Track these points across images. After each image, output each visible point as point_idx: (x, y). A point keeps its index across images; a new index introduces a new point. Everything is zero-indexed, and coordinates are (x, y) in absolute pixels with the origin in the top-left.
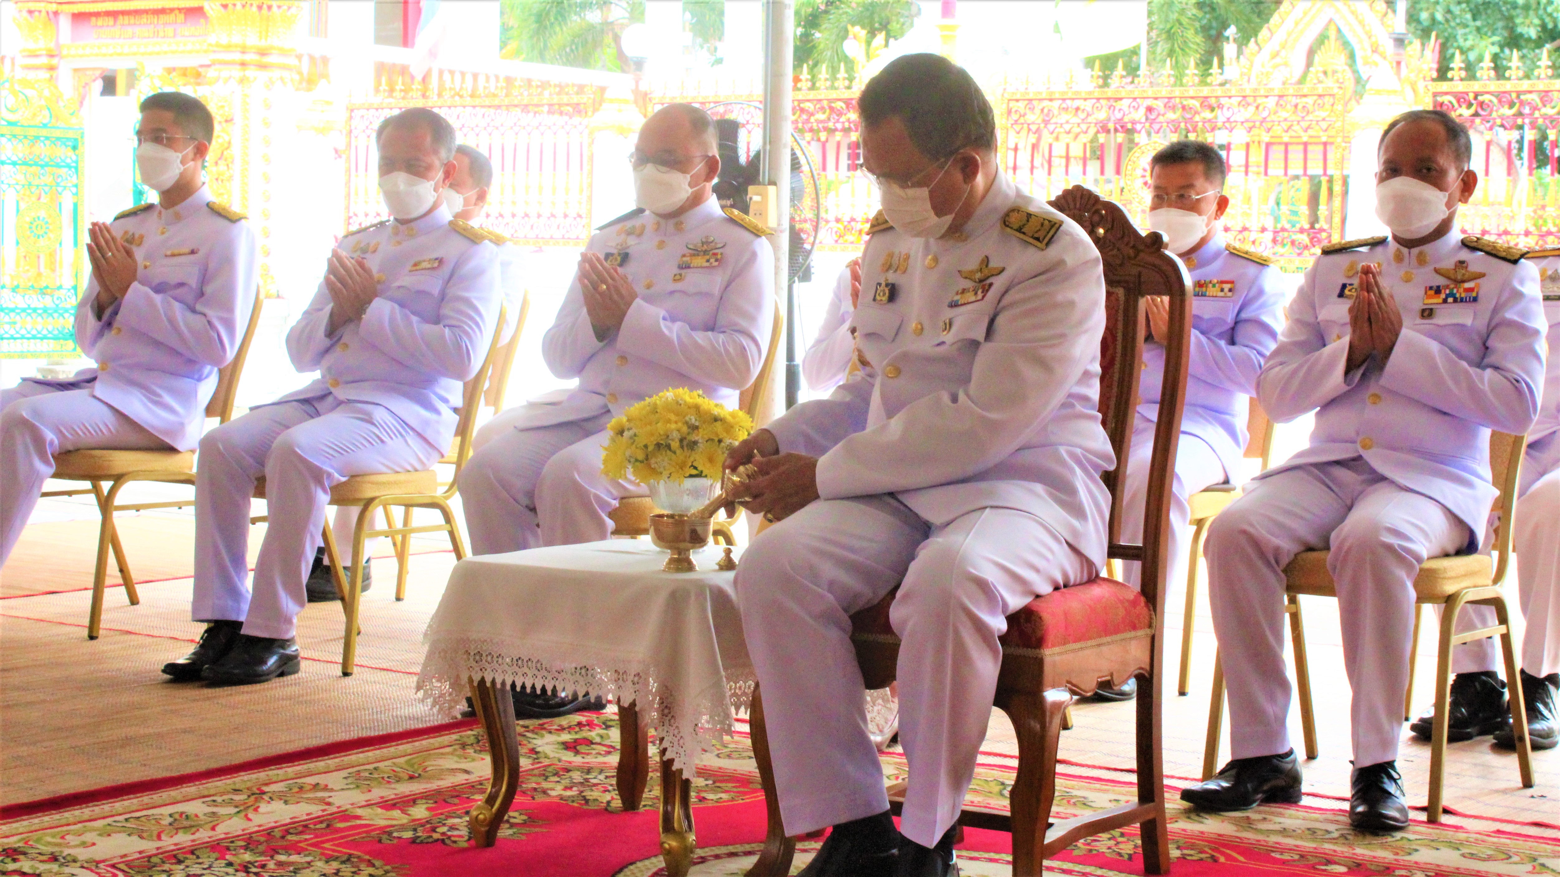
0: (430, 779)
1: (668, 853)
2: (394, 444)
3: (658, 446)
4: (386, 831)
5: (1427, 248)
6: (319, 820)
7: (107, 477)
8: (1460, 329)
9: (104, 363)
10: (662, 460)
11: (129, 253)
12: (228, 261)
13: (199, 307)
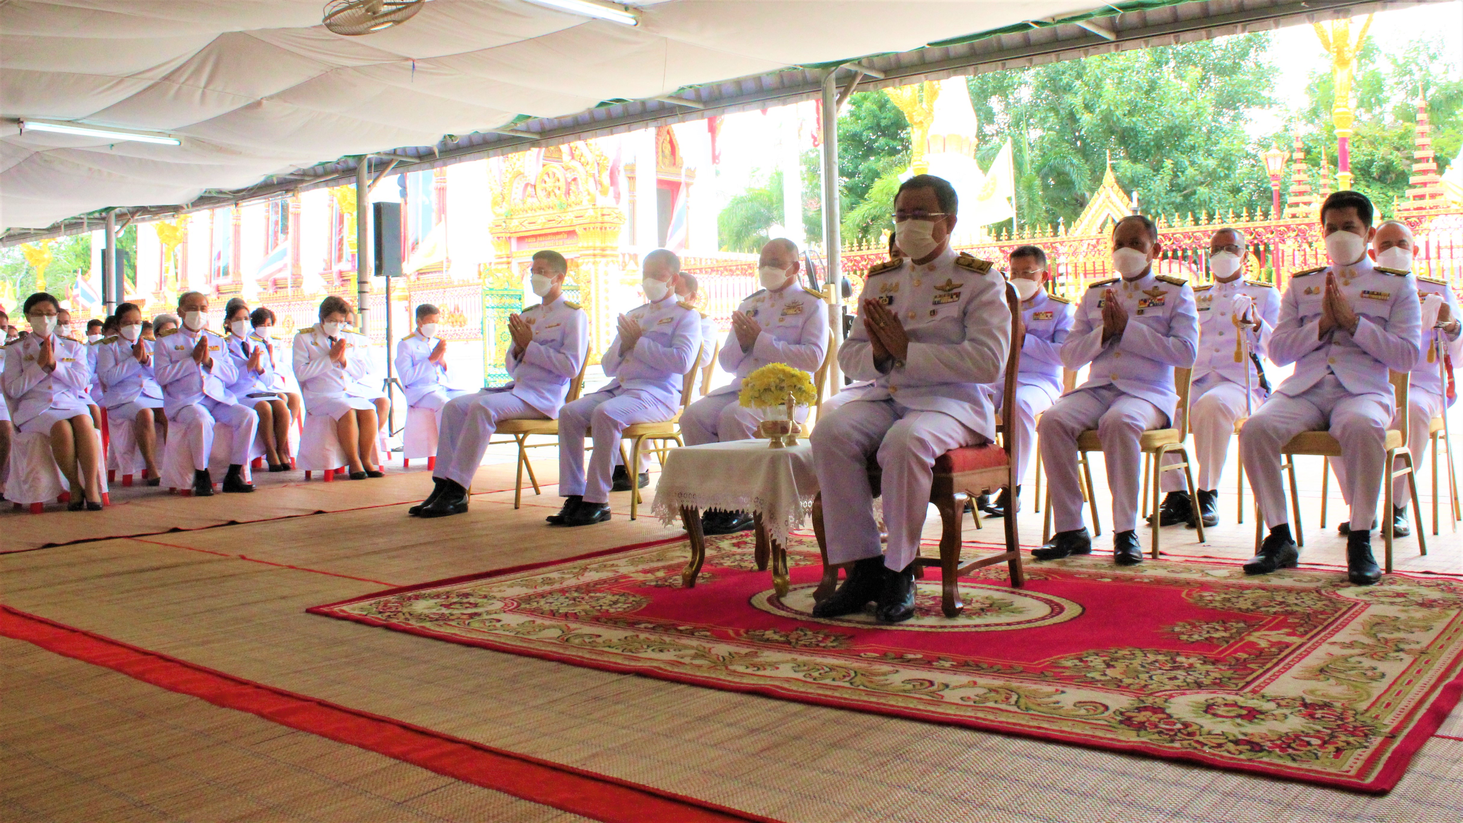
0: (667, 560)
1: (776, 586)
2: (651, 409)
3: (765, 390)
4: (644, 582)
5: (1138, 282)
6: (610, 579)
7: (521, 432)
8: (1157, 319)
9: (518, 379)
10: (767, 397)
11: (528, 328)
12: (574, 328)
13: (562, 351)
